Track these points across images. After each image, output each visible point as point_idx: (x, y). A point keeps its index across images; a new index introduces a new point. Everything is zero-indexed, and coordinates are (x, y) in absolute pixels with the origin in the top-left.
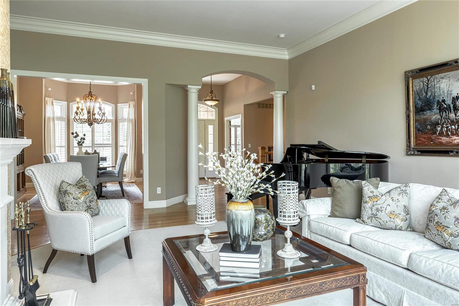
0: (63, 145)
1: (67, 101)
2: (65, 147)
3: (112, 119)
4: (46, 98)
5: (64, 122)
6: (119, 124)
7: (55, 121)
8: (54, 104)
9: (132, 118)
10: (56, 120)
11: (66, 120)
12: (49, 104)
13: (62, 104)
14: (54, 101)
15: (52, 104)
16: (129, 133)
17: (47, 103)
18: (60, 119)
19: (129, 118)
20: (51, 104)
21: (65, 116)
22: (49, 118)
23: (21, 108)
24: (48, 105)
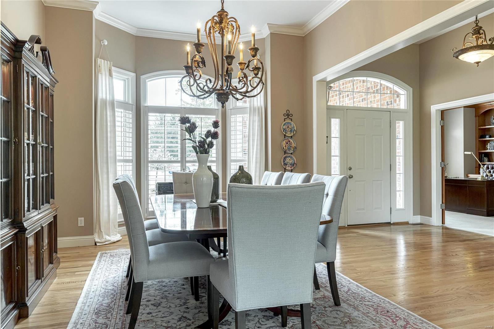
0: (127, 158)
1: (135, 72)
2: (132, 161)
3: (216, 108)
4: (99, 60)
5: (130, 112)
6: (231, 117)
7: (116, 110)
8: (114, 74)
9: (259, 105)
10: (116, 108)
11: (134, 107)
12: (103, 72)
13: (127, 77)
14: (113, 68)
15: (111, 75)
16: (253, 135)
17: (100, 71)
18: (124, 105)
19: (253, 104)
20: (108, 74)
21: (131, 100)
22: (104, 102)
23: (47, 52)
24: (102, 74)
